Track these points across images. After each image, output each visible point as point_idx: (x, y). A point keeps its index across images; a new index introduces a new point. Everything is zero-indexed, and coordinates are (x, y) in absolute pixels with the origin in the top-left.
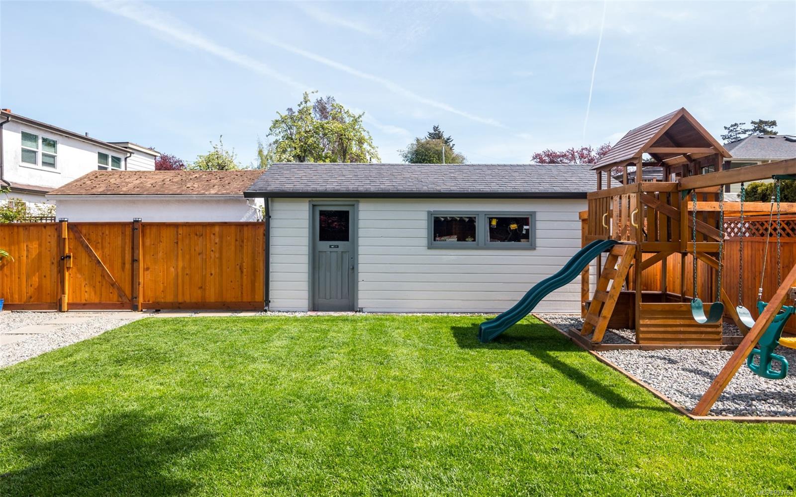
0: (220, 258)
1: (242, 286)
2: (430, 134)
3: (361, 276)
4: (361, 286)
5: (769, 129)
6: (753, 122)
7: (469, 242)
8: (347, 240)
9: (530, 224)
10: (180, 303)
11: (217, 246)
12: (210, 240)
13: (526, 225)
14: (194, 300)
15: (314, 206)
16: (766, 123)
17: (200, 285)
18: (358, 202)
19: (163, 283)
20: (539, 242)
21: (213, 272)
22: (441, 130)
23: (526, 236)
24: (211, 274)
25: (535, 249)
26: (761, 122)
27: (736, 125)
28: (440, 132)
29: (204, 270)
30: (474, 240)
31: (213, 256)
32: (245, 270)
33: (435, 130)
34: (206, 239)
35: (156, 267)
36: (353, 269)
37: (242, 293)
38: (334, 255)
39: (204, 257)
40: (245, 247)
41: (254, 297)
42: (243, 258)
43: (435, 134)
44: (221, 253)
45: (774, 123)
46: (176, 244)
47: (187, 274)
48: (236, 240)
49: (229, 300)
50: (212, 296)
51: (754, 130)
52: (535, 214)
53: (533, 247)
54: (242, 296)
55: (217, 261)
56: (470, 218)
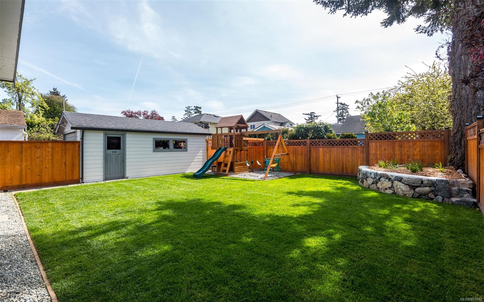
0: (52, 159)
1: (66, 172)
2: (51, 92)
3: (127, 164)
4: (127, 168)
5: (199, 110)
6: (194, 107)
7: (167, 149)
8: (120, 149)
9: (186, 143)
10: (24, 185)
11: (50, 153)
12: (45, 150)
13: (184, 143)
14: (34, 182)
15: (105, 134)
16: (198, 107)
17: (38, 174)
18: (126, 133)
19: (10, 175)
20: (188, 149)
21: (47, 167)
22: (59, 91)
23: (185, 147)
24: (46, 168)
26: (197, 107)
27: (189, 107)
28: (58, 92)
29: (41, 166)
30: (169, 148)
31: (47, 158)
32: (67, 165)
33: (54, 90)
34: (43, 150)
35: (5, 166)
36: (123, 161)
37: (66, 176)
38: (114, 156)
39: (41, 159)
40: (67, 153)
41: (73, 178)
42: (66, 159)
43: (54, 93)
44: (52, 157)
45: (200, 108)
46: (21, 153)
47: (29, 169)
48: (62, 150)
49: (57, 180)
50: (46, 179)
51: (195, 109)
53: (186, 151)
54: (66, 178)
55: (50, 161)
56: (167, 141)
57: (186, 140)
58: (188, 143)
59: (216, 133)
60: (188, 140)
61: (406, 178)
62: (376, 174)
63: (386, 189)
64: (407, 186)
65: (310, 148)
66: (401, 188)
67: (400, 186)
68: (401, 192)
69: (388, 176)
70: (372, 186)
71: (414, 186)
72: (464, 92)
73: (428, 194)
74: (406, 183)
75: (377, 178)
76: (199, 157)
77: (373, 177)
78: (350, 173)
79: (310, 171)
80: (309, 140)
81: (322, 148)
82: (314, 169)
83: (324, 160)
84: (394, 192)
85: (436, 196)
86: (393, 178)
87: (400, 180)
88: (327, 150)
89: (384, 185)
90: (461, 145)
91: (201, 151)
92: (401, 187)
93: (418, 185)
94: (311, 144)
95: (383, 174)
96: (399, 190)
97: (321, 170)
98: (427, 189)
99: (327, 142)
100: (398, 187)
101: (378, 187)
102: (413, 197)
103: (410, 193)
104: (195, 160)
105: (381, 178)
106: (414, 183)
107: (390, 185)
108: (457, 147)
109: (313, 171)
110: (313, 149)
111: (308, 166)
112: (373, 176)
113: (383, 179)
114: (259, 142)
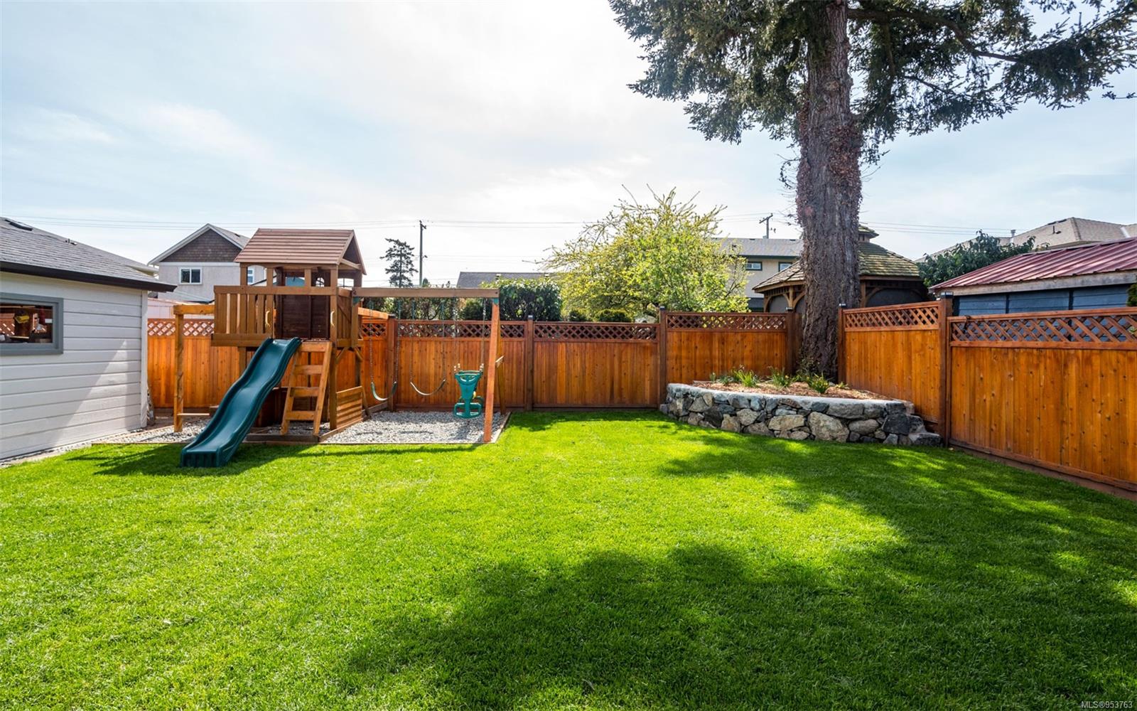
9: (54, 316)
13: (47, 318)
20: (67, 342)
23: (48, 336)
25: (62, 353)
52: (63, 302)
53: (59, 350)
57: (59, 302)
58: (67, 318)
59: (238, 284)
60: (67, 306)
61: (836, 405)
62: (763, 402)
63: (792, 431)
64: (838, 421)
65: (533, 342)
66: (827, 427)
67: (825, 421)
68: (827, 434)
69: (795, 403)
70: (756, 427)
71: (848, 420)
72: (830, 249)
73: (873, 433)
74: (836, 415)
75: (769, 409)
76: (114, 377)
77: (758, 407)
78: (628, 402)
79: (533, 404)
80: (531, 322)
81: (564, 344)
82: (543, 397)
83: (568, 374)
84: (811, 434)
85: (887, 434)
86: (806, 408)
87: (824, 409)
88: (576, 347)
89: (787, 423)
90: (827, 340)
91: (122, 354)
92: (828, 423)
93: (857, 417)
94: (537, 332)
95: (783, 400)
96: (824, 430)
97: (561, 399)
98: (872, 423)
99: (578, 328)
100: (821, 424)
101: (772, 428)
102: (848, 441)
103: (844, 433)
104: (95, 390)
105: (776, 408)
106: (851, 414)
107: (802, 423)
108: (820, 344)
109: (541, 402)
110: (540, 346)
111: (529, 390)
112: (755, 405)
113: (785, 411)
114: (374, 321)
